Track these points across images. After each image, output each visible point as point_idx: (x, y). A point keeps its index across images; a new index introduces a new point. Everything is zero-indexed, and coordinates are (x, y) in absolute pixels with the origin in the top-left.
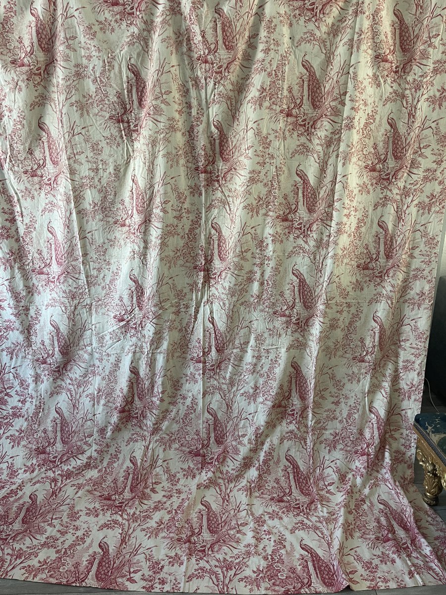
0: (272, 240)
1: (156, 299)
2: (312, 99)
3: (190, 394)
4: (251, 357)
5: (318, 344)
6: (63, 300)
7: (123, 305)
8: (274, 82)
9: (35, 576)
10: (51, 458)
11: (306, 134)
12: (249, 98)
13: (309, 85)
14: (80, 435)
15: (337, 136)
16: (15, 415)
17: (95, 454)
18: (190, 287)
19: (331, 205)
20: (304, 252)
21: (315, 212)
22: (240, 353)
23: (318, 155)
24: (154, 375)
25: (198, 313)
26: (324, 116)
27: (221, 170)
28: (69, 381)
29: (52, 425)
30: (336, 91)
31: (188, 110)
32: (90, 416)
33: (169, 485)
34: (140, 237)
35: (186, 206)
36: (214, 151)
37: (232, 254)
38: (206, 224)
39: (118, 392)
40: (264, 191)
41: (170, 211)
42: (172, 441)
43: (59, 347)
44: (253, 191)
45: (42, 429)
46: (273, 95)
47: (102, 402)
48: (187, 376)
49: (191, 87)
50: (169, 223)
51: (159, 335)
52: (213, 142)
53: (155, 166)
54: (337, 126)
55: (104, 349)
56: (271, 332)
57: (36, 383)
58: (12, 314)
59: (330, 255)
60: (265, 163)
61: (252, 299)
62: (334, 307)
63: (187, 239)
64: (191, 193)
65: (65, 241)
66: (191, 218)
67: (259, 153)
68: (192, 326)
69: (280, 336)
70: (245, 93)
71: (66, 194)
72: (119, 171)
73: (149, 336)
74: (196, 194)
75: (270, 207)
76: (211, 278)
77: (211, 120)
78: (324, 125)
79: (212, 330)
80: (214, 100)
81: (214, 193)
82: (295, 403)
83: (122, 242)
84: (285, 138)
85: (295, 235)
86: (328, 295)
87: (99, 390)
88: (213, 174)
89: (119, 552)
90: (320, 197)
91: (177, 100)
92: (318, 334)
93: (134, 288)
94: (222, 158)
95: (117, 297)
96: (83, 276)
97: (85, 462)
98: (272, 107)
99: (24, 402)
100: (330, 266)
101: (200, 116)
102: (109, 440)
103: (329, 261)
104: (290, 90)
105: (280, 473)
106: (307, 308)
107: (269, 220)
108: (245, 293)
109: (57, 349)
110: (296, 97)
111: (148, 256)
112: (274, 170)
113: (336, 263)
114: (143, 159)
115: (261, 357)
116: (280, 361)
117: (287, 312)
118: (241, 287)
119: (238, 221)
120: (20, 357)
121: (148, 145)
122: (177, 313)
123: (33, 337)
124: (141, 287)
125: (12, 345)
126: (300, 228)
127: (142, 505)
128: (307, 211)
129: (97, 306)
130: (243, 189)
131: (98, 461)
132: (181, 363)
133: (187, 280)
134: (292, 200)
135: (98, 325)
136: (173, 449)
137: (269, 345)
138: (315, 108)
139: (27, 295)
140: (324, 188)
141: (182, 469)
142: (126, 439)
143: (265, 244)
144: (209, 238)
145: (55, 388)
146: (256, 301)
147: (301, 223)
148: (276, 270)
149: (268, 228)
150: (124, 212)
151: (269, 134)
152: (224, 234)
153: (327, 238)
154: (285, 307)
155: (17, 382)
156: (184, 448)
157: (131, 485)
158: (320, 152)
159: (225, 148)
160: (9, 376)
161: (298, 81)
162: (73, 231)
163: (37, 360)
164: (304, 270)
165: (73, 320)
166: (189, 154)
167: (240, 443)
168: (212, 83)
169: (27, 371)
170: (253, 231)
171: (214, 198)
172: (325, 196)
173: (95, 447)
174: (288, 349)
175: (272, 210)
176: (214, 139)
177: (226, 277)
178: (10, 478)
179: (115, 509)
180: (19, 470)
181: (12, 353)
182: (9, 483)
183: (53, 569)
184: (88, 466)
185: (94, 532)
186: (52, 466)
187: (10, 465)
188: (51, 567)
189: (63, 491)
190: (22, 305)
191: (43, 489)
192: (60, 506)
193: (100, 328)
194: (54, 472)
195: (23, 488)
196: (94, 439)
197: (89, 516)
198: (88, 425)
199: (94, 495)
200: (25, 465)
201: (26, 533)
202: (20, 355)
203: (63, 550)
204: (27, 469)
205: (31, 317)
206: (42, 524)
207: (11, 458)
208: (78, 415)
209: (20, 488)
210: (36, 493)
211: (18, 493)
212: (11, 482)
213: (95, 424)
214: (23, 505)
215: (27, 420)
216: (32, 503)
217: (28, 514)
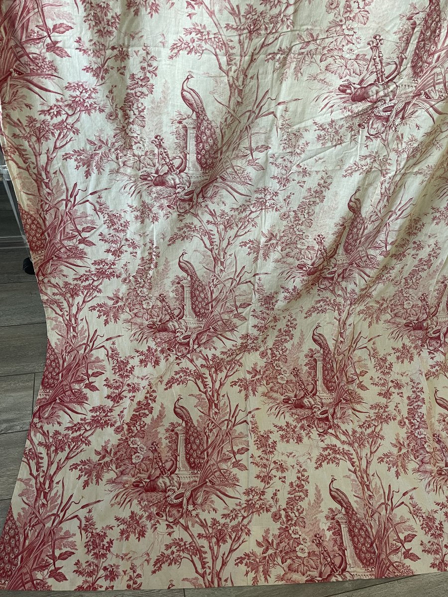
3: (432, 242)
6: (226, 35)
9: (266, 573)
10: (180, 338)
14: (228, 304)
16: (102, 274)
17: (254, 332)
24: (389, 212)
28: (207, 218)
29: (174, 288)
32: (247, 277)
33: (379, 374)
39: (311, 241)
42: (381, 310)
43: (198, 153)
45: (157, 294)
47: (275, 255)
48: (438, 210)
55: (296, 159)
57: (142, 222)
58: (87, 69)
73: (413, 139)
87: (272, 236)
89: (368, 505)
95: (364, 34)
99: (117, 253)
102: (279, 312)
109: (192, 157)
120: (107, 170)
123: (135, 127)
125: (88, 147)
127: (357, 413)
129: (303, 56)
131: (260, 340)
135: (292, 106)
136: (382, 322)
141: (394, 349)
142: (306, 309)
145: (180, 229)
155: (102, 219)
156: (398, 320)
157: (324, 379)
160: (85, 208)
163: (144, 178)
165: (240, 92)
169: (122, 198)
173: (252, 321)
178: (122, 376)
179: (320, 425)
180: (131, 361)
181: (88, 163)
182: (125, 387)
183: (287, 553)
184: (244, 348)
185: (311, 472)
186: (185, 352)
187: (110, 352)
188: (281, 551)
189: (223, 396)
190: (112, 44)
191: (190, 395)
192: (234, 426)
193: (295, 112)
194: (192, 361)
195: (154, 394)
196: (252, 310)
197: (288, 442)
198: (242, 290)
199: (275, 399)
200: (137, 352)
201: (207, 487)
202: (108, 167)
203: (283, 513)
204: (143, 357)
205: (133, 76)
206: (224, 466)
207: (107, 340)
208: (224, 273)
209: (151, 396)
210: (181, 403)
211: (152, 407)
212: (128, 385)
213: (256, 289)
214: (173, 431)
215: (127, 281)
216: (186, 424)
217: (191, 448)
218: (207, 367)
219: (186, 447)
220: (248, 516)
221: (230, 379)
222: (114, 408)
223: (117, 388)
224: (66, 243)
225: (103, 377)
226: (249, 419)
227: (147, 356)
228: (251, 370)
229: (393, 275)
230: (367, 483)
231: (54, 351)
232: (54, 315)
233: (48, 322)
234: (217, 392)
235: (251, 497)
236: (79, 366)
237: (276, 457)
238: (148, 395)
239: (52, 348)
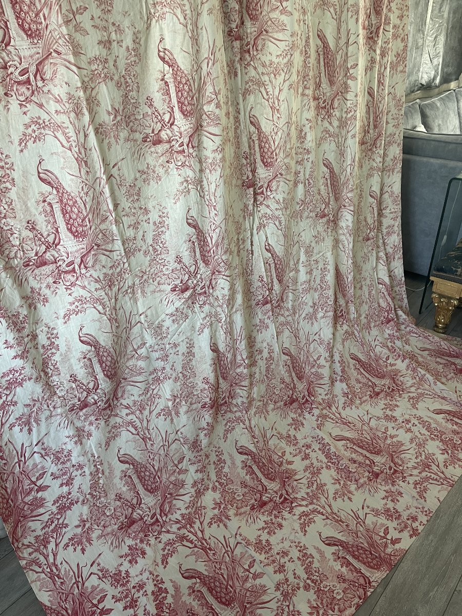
0: (311, 127)
3: (265, 344)
6: (97, 294)
7: (185, 268)
10: (149, 520)
14: (169, 468)
16: (63, 509)
18: (243, 214)
19: (346, 74)
20: (330, 136)
21: (334, 84)
22: (296, 275)
23: (335, 9)
24: (234, 341)
27: (250, 33)
29: (123, 482)
32: (172, 437)
33: (293, 448)
34: (194, 154)
37: (281, 155)
38: (245, 120)
39: (201, 385)
41: (222, 105)
42: (266, 405)
43: (103, 371)
45: (113, 497)
47: (183, 409)
48: (257, 325)
55: (165, 341)
56: (317, 239)
57: (81, 444)
59: (351, 134)
60: (300, 21)
61: (298, 207)
63: (235, 145)
65: (85, 190)
66: (233, 113)
69: (323, 240)
71: (70, 97)
72: (139, 43)
73: (224, 296)
74: (232, 75)
75: (305, 83)
79: (271, 259)
81: (246, 71)
82: (341, 303)
83: (160, 171)
85: (322, 117)
87: (175, 397)
88: (244, 41)
89: (350, 532)
90: (337, 64)
93: (194, 237)
95: (171, 258)
96: (118, 245)
97: (194, 493)
99: (69, 482)
100: (353, 146)
102: (206, 449)
103: (349, 143)
105: (355, 373)
106: (337, 201)
107: (305, 100)
109: (100, 376)
111: (204, 182)
112: (307, 30)
115: (312, 270)
116: (329, 267)
117: (326, 211)
118: (291, 195)
119: (283, 108)
120: (43, 420)
122: (238, 253)
123: (55, 378)
124: (202, 232)
125: (26, 409)
126: (325, 107)
127: (300, 481)
128: (329, 84)
129: (143, 284)
130: (285, 60)
131: (206, 480)
133: (240, 205)
135: (149, 313)
136: (271, 412)
137: (317, 254)
139: (30, 312)
140: (340, 53)
141: (289, 425)
142: (222, 435)
143: (303, 134)
144: (249, 139)
145: (109, 432)
146: (301, 208)
147: (325, 101)
148: (315, 164)
149: (305, 112)
150: (155, 120)
153: (345, 115)
154: (323, 206)
155: (50, 461)
156: (278, 404)
157: (264, 475)
158: (336, 5)
160: (34, 460)
162: (94, 168)
163: (71, 410)
165: (116, 320)
167: (319, 366)
169: (60, 434)
171: (247, 78)
172: (342, 63)
173: (192, 469)
174: (332, 252)
178: (123, 585)
179: (285, 506)
180: (122, 568)
181: (28, 423)
182: (133, 591)
183: (331, 604)
184: (199, 494)
185: (304, 541)
186: (159, 528)
187: (100, 574)
188: (327, 606)
189: (210, 538)
190: (27, 334)
191: (186, 557)
192: (233, 553)
193: (152, 315)
194: (168, 532)
195: (159, 578)
196: (188, 460)
197: (274, 533)
198: (173, 450)
199: (245, 513)
200: (122, 557)
201: (248, 609)
202: (43, 417)
203: (309, 581)
204: (130, 558)
205: (43, 346)
206: (248, 585)
207: (91, 566)
208: (155, 445)
209: (158, 582)
210: (184, 568)
211: (166, 588)
212: (134, 587)
213: (183, 442)
214: (194, 591)
215: (86, 501)
216: (200, 579)
217: (217, 592)
218: (183, 527)
219: (212, 594)
220: (290, 603)
221: (205, 523)
222: (137, 613)
223: (126, 597)
224: (26, 500)
225: (109, 597)
226: (239, 539)
227: (132, 554)
228: (214, 506)
229: (258, 377)
230: (339, 519)
231: (51, 608)
232: (36, 575)
233: (33, 586)
234: (204, 539)
235: (282, 589)
236: (82, 604)
237: (276, 549)
238: (155, 582)
239: (48, 607)
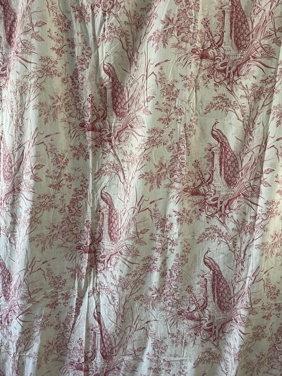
0: (178, 220)
1: (24, 290)
2: (236, 36)
4: (146, 369)
5: (237, 362)
8: (184, 11)
11: (226, 82)
12: (150, 34)
13: (231, 19)
15: (269, 86)
18: (72, 273)
19: (258, 177)
20: (220, 236)
21: (235, 184)
22: (133, 363)
23: (242, 111)
25: (81, 304)
26: (252, 59)
27: (115, 127)
30: (269, 25)
31: (70, 50)
34: (7, 209)
35: (66, 171)
36: (105, 103)
37: (124, 235)
38: (93, 194)
40: (168, 156)
41: (44, 178)
44: (153, 156)
46: (182, 28)
49: (74, 19)
50: (42, 194)
51: (29, 334)
52: (103, 91)
53: (25, 121)
54: (269, 72)
56: (174, 339)
59: (255, 243)
60: (170, 120)
61: (150, 293)
62: (260, 311)
63: (68, 213)
64: (74, 155)
66: (73, 187)
67: (162, 106)
68: (72, 322)
69: (185, 345)
70: (145, 27)
73: (16, 335)
74: (81, 157)
75: (176, 176)
76: (99, 261)
77: (101, 62)
78: (252, 70)
79: (98, 329)
80: (104, 36)
81: (105, 156)
84: (197, 88)
85: (209, 213)
86: (253, 297)
88: (104, 133)
90: (243, 165)
91: (54, 35)
92: (238, 349)
94: (116, 113)
98: (180, 45)
100: (256, 258)
101: (86, 57)
103: (254, 252)
104: (206, 23)
106: (223, 310)
107: (174, 193)
108: (141, 285)
110: (213, 34)
111: (17, 233)
112: (182, 128)
113: (265, 255)
114: (10, 111)
115: (160, 370)
117: (196, 314)
118: (136, 277)
119: (133, 192)
121: (15, 93)
122: (54, 305)
124: (8, 272)
126: (216, 205)
128: (225, 183)
130: (140, 153)
132: (58, 367)
133: (67, 264)
134: (204, 167)
137: (171, 355)
138: (239, 49)
140: (249, 155)
143: (168, 223)
144: (97, 212)
146: (155, 296)
147: (216, 199)
148: (183, 258)
149: (172, 204)
151: (176, 82)
152: (116, 207)
153: (252, 220)
154: (194, 307)
158: (244, 107)
159: (119, 101)
161: (216, 12)
164: (219, 259)
166: (73, 107)
168: (101, 12)
170: (152, 207)
171: (104, 162)
172: (250, 165)
174: (196, 365)
175: (178, 180)
176: (105, 88)
177: (116, 263)
